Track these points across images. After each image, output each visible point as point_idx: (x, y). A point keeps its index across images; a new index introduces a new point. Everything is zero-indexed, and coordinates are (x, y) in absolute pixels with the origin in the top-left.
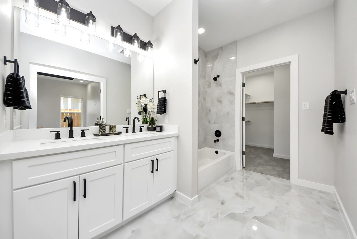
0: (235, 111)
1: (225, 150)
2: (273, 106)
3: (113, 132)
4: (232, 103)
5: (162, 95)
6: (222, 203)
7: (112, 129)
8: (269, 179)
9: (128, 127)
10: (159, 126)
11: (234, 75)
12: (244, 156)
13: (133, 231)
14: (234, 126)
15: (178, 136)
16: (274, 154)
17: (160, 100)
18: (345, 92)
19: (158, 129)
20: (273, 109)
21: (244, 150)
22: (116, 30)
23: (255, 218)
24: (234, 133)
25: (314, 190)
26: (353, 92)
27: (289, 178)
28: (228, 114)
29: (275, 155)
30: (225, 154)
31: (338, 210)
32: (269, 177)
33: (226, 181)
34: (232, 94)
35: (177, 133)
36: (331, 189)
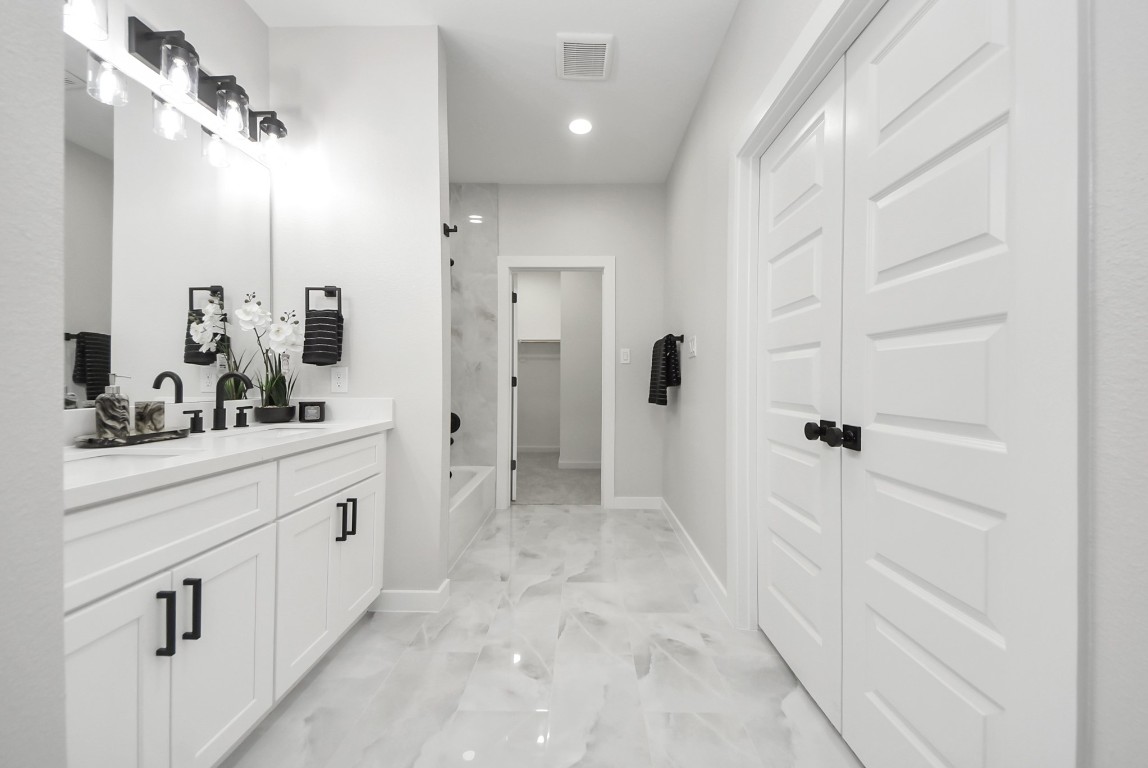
0: (496, 361)
1: (471, 464)
2: (559, 351)
3: (156, 429)
4: (490, 339)
5: (321, 303)
6: (503, 579)
7: (155, 416)
8: (567, 511)
9: (201, 411)
10: (313, 404)
11: (494, 270)
12: (515, 472)
13: (308, 720)
14: (494, 399)
15: (389, 432)
16: (560, 462)
17: (311, 316)
18: (681, 339)
19: (312, 412)
20: (559, 359)
21: (515, 458)
22: (169, 47)
23: (570, 579)
24: (495, 419)
25: (638, 510)
26: (693, 340)
27: (598, 501)
28: (478, 368)
29: (563, 462)
30: (473, 475)
31: (671, 530)
32: (566, 507)
33: (489, 537)
34: (490, 317)
35: (390, 419)
36: (656, 502)
